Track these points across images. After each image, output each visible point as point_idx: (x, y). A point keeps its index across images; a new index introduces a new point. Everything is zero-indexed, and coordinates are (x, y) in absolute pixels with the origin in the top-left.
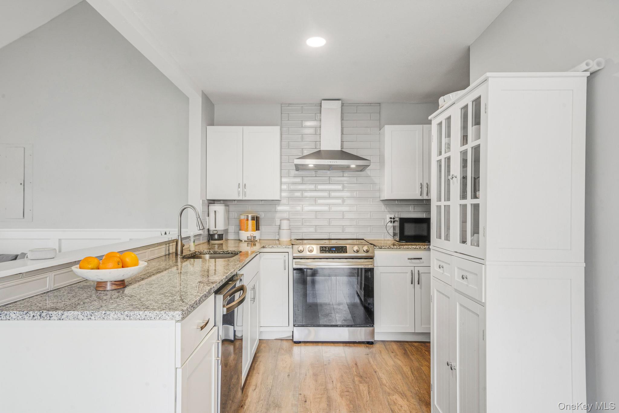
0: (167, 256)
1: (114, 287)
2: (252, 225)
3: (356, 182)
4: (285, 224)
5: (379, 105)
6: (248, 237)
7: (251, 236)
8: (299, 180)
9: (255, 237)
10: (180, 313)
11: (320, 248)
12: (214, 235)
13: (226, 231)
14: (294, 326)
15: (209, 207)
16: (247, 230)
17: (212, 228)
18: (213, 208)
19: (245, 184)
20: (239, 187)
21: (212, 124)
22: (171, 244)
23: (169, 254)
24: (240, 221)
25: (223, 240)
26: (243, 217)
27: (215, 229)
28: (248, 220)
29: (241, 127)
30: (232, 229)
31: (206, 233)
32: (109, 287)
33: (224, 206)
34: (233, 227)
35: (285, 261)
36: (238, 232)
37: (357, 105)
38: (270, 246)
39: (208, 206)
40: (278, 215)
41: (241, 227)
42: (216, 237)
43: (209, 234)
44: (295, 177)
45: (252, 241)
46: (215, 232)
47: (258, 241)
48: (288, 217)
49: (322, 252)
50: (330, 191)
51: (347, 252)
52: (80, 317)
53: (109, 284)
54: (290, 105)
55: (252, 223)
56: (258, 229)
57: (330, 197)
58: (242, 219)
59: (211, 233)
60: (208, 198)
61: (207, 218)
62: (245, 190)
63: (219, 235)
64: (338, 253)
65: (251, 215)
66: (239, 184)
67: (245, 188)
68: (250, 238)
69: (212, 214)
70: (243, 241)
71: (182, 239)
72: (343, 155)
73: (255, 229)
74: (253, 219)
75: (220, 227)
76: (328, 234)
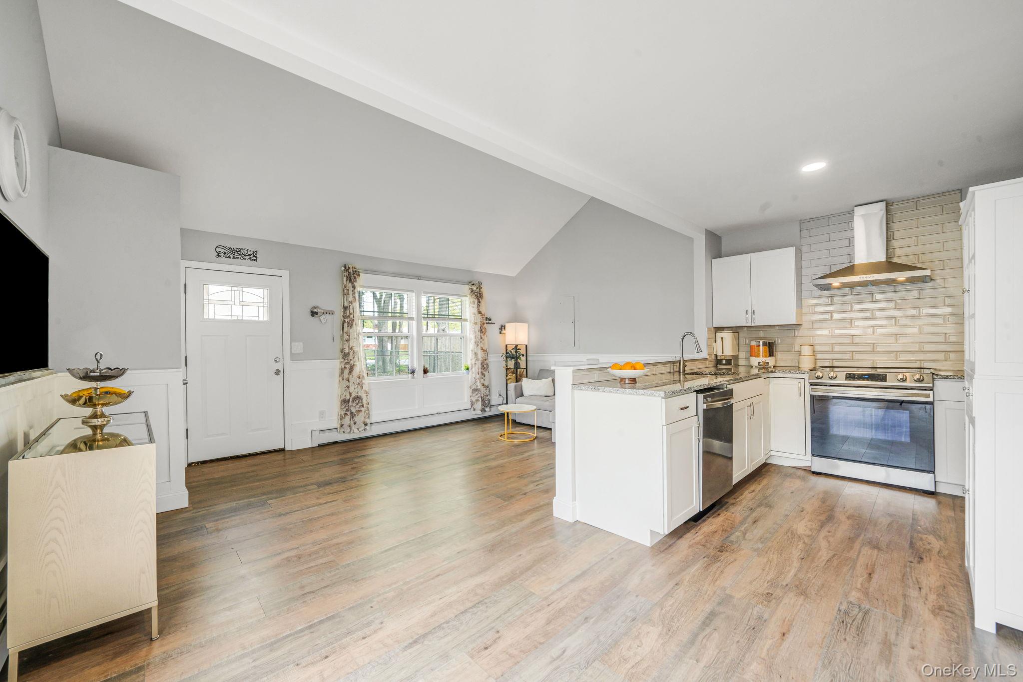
0: (672, 374)
1: (630, 382)
2: (765, 350)
3: (917, 296)
4: (806, 350)
5: (959, 191)
6: (759, 363)
7: (763, 362)
8: (826, 300)
9: (768, 363)
10: (663, 393)
11: (846, 375)
12: (721, 360)
13: (736, 357)
14: (813, 455)
15: (717, 334)
16: (758, 356)
17: (719, 353)
18: (720, 335)
19: (754, 311)
20: (747, 314)
21: (719, 256)
22: (675, 364)
23: (674, 372)
24: (751, 347)
25: (731, 365)
26: (753, 343)
27: (722, 355)
28: (759, 346)
29: (749, 254)
30: (742, 355)
31: (713, 358)
32: (627, 381)
33: (732, 333)
34: (745, 353)
35: (800, 389)
36: (749, 359)
37: (916, 200)
38: (781, 372)
39: (715, 333)
40: (799, 341)
41: (752, 352)
42: (724, 362)
43: (716, 359)
44: (820, 297)
45: (764, 367)
46: (723, 358)
47: (772, 367)
48: (812, 343)
49: (848, 379)
50: (873, 310)
51: (886, 381)
52: (612, 391)
53: (627, 380)
54: (811, 220)
55: (765, 348)
56: (771, 354)
57: (873, 318)
58: (752, 346)
59: (719, 358)
60: (714, 326)
61: (714, 344)
62: (754, 316)
63: (727, 360)
64: (872, 380)
65: (763, 341)
66: (747, 311)
67: (754, 314)
68: (761, 364)
69: (719, 341)
70: (754, 367)
71: (684, 361)
72: (891, 265)
73: (768, 355)
74: (765, 344)
75: (729, 352)
76: (871, 361)
